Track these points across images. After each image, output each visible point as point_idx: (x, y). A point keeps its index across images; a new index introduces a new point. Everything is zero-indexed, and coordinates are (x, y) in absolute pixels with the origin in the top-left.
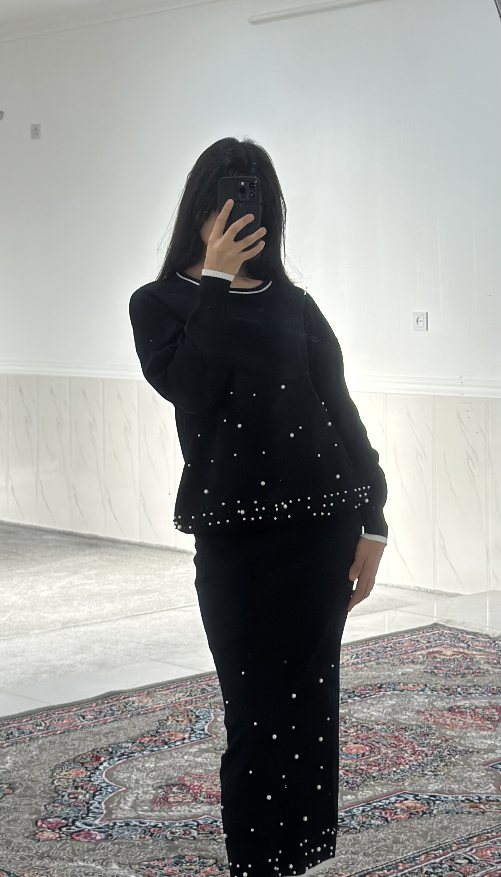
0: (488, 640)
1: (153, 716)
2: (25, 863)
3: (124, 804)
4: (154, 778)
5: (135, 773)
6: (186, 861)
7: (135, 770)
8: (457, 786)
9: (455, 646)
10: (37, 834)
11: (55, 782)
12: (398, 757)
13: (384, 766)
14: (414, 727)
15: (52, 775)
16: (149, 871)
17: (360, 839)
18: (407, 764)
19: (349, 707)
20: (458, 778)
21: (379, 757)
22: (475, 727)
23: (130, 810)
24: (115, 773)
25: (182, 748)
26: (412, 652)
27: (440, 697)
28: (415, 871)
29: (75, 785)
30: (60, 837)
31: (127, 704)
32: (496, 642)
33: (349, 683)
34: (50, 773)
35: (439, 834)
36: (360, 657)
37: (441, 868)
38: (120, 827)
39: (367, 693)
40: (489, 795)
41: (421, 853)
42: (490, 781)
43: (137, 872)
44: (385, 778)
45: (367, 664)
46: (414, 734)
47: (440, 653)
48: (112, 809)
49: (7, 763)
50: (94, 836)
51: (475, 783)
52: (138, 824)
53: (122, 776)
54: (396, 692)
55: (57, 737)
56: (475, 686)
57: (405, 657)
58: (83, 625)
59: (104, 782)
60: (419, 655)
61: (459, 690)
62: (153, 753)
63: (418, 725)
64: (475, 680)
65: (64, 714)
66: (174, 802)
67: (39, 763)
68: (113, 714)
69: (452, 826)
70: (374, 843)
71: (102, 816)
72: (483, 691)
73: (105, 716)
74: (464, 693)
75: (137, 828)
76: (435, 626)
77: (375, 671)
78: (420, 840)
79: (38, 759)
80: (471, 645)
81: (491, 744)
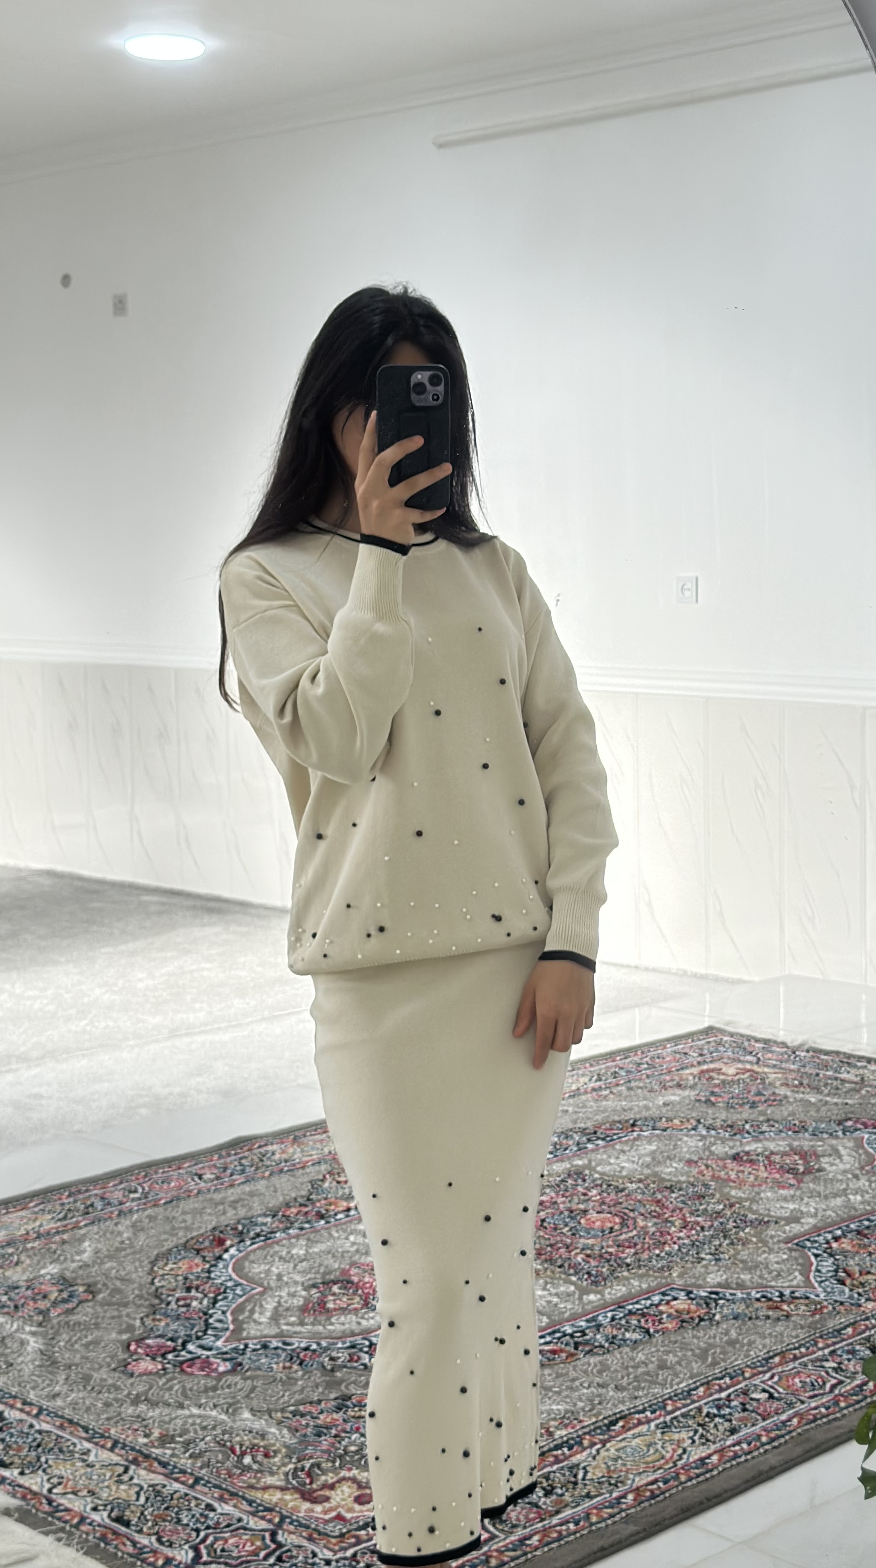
0: (785, 1049)
1: (303, 1174)
2: (111, 1412)
3: (260, 1313)
4: (303, 1272)
5: (277, 1263)
6: (352, 1403)
7: (277, 1259)
8: (749, 1277)
9: (740, 1061)
10: (129, 1364)
11: (156, 1281)
12: (661, 1233)
13: (642, 1247)
14: (684, 1185)
15: (152, 1269)
16: (298, 1421)
17: (609, 1362)
18: (675, 1243)
19: (589, 1156)
20: (750, 1264)
21: (635, 1232)
22: (771, 1184)
23: (269, 1323)
24: (247, 1264)
25: (345, 1223)
26: (678, 1070)
27: (720, 1139)
28: (692, 1413)
29: (188, 1285)
30: (164, 1369)
31: (264, 1156)
32: (797, 1053)
33: (588, 1119)
34: (149, 1266)
35: (724, 1352)
36: (604, 1078)
37: (729, 1407)
38: (254, 1350)
39: (615, 1134)
40: (794, 1289)
41: (698, 1384)
42: (794, 1267)
43: (279, 1423)
44: (645, 1266)
45: (614, 1091)
46: (684, 1196)
47: (719, 1071)
48: (243, 1322)
49: (84, 1251)
50: (215, 1366)
51: (772, 1271)
52: (280, 1345)
53: (257, 1269)
54: (657, 1132)
55: (161, 1210)
56: (768, 1120)
57: (668, 1078)
58: (200, 1033)
59: (231, 1279)
60: (687, 1074)
61: (747, 1127)
62: (304, 1232)
63: (689, 1182)
64: (769, 1112)
65: (171, 1173)
66: (335, 1309)
67: (133, 1250)
68: (243, 1171)
69: (743, 1339)
70: (631, 1370)
71: (228, 1333)
72: (781, 1127)
73: (232, 1175)
74: (754, 1131)
75: (280, 1351)
76: (709, 1031)
77: (625, 1100)
78: (697, 1363)
79: (131, 1246)
80: (762, 1058)
81: (795, 1209)
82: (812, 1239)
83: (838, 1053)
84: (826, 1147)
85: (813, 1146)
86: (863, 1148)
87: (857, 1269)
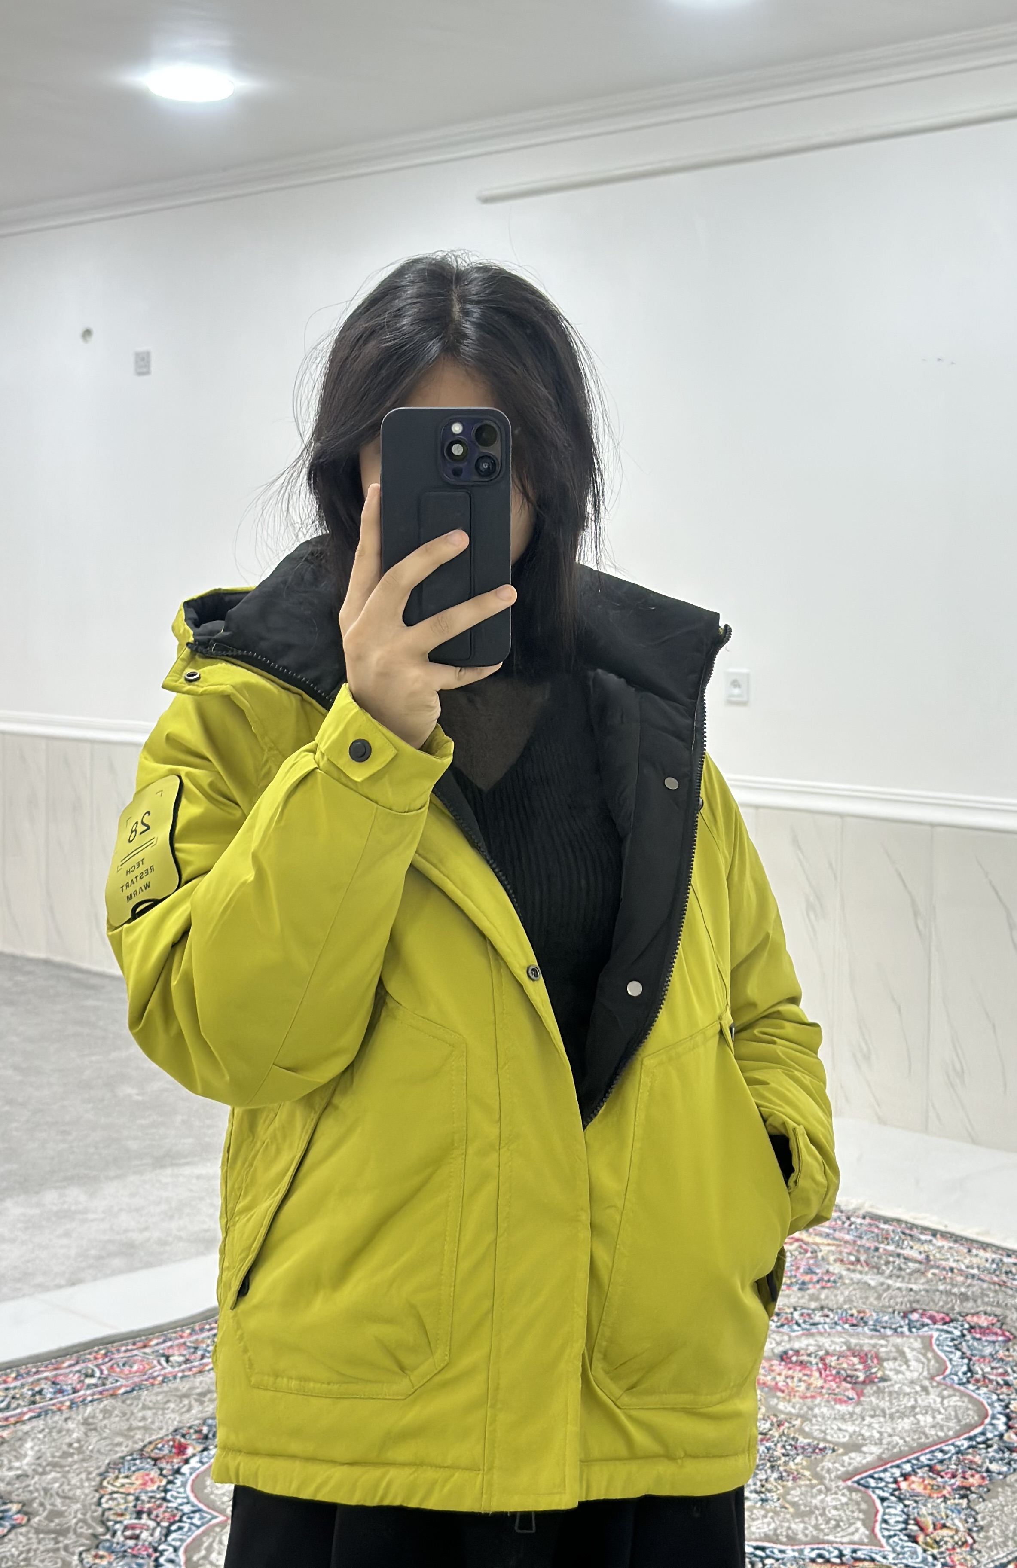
8: (802, 1526)
11: (104, 1500)
15: (101, 1483)
20: (803, 1509)
22: (826, 1397)
29: (138, 1508)
32: (853, 1219)
34: (98, 1479)
40: (856, 1547)
42: (856, 1514)
49: (25, 1455)
51: (830, 1519)
55: (119, 1402)
56: (822, 1308)
59: (188, 1503)
61: (796, 1315)
64: (823, 1296)
65: (135, 1352)
67: (81, 1456)
72: (836, 1318)
73: (203, 1357)
74: (805, 1322)
79: (80, 1450)
81: (855, 1432)
82: (876, 1476)
83: (899, 1221)
84: (890, 1348)
85: (874, 1346)
86: (933, 1351)
87: (930, 1520)
